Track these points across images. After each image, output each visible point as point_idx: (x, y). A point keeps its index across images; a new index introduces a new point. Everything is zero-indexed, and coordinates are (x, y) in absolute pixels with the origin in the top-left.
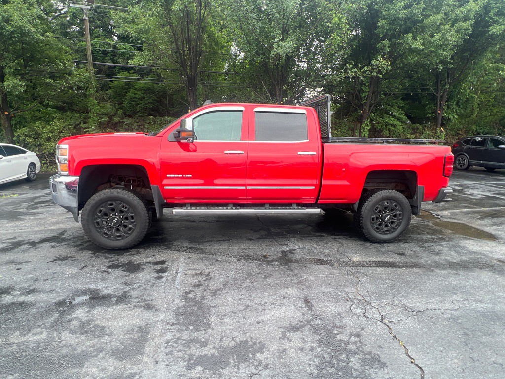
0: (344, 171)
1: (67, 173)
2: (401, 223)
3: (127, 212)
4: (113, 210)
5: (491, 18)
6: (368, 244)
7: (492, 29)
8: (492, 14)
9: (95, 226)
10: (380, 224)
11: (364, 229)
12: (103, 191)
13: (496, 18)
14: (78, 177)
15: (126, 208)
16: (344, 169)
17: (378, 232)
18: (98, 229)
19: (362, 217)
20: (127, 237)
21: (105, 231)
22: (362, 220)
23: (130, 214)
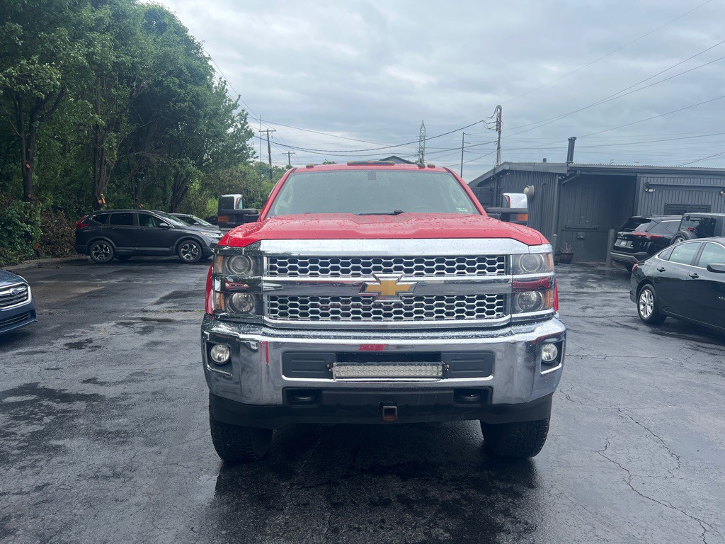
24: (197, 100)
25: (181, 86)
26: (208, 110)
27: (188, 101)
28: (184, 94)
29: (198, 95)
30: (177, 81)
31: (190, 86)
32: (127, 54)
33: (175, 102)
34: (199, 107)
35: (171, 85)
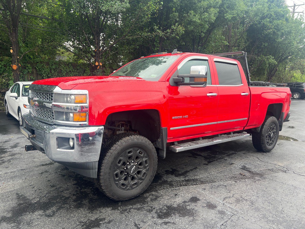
0: (259, 105)
1: (86, 123)
2: (275, 137)
3: (142, 157)
4: (130, 158)
5: (225, 9)
6: (265, 154)
7: (226, 16)
8: (225, 6)
9: (114, 179)
10: (268, 140)
11: (263, 144)
12: (124, 139)
13: (227, 10)
14: (103, 127)
15: (142, 153)
16: (259, 104)
17: (267, 145)
18: (118, 180)
19: (263, 136)
20: (141, 183)
21: (122, 182)
22: (263, 138)
23: (144, 159)
24: (278, 27)
25: (270, 22)
26: (283, 31)
27: (273, 28)
28: (271, 26)
29: (278, 25)
30: (268, 20)
31: (275, 21)
32: (231, 14)
33: (266, 30)
34: (279, 30)
35: (265, 22)
